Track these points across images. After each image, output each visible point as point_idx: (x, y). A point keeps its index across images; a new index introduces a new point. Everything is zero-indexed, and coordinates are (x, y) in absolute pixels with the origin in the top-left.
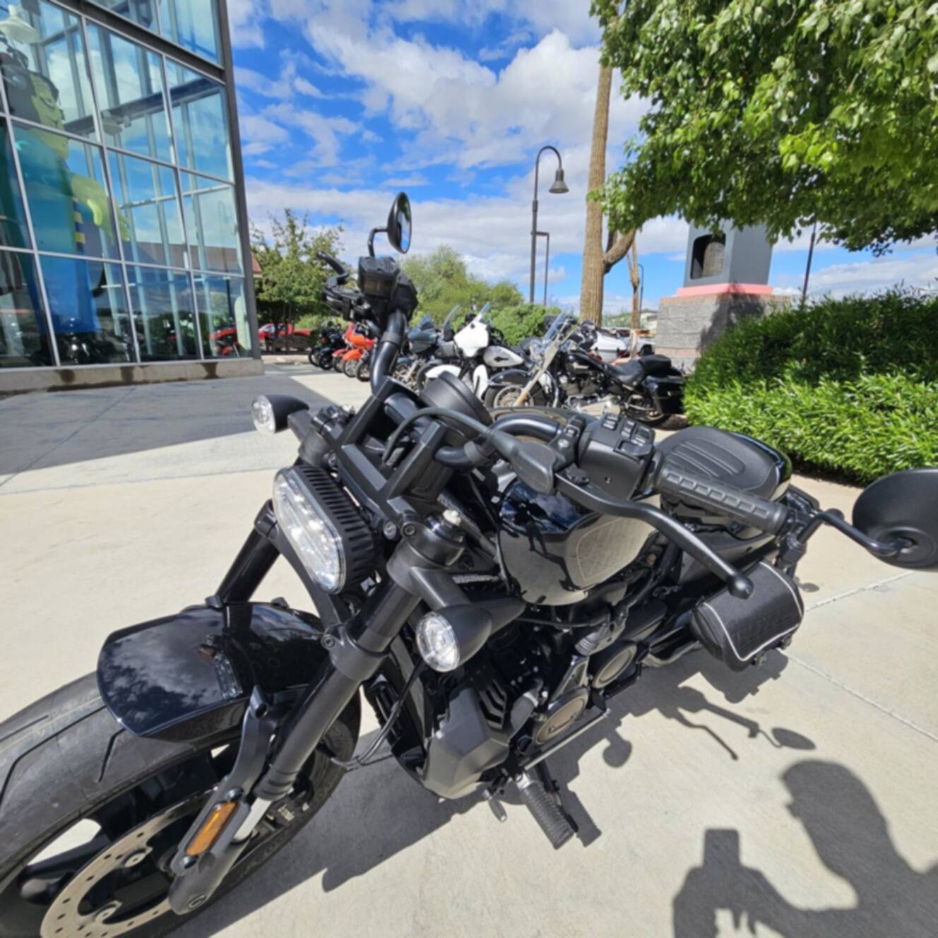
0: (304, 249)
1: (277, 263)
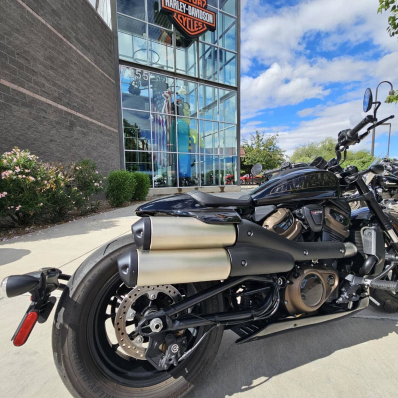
0: (262, 145)
1: (251, 151)
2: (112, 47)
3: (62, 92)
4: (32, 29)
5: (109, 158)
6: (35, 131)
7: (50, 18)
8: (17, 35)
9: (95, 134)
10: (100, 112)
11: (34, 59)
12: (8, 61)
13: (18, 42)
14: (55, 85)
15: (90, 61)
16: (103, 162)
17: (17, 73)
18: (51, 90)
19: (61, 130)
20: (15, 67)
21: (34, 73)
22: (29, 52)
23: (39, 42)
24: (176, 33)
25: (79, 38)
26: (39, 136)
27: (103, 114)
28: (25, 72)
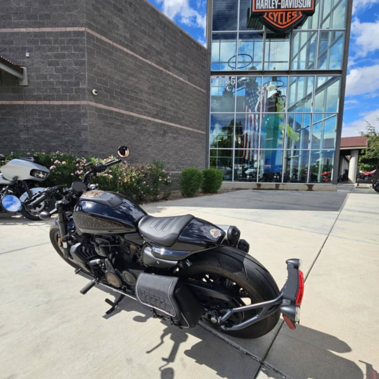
2: (206, 62)
5: (195, 156)
7: (155, 58)
8: (131, 78)
9: (183, 137)
10: (190, 119)
11: (141, 91)
12: (125, 97)
13: (132, 83)
14: (155, 105)
15: (184, 80)
16: (189, 160)
17: (130, 103)
18: (151, 110)
19: (156, 138)
20: (128, 100)
21: (141, 100)
22: (138, 87)
23: (145, 78)
24: (267, 31)
25: (176, 65)
26: (140, 144)
27: (192, 120)
28: (134, 102)
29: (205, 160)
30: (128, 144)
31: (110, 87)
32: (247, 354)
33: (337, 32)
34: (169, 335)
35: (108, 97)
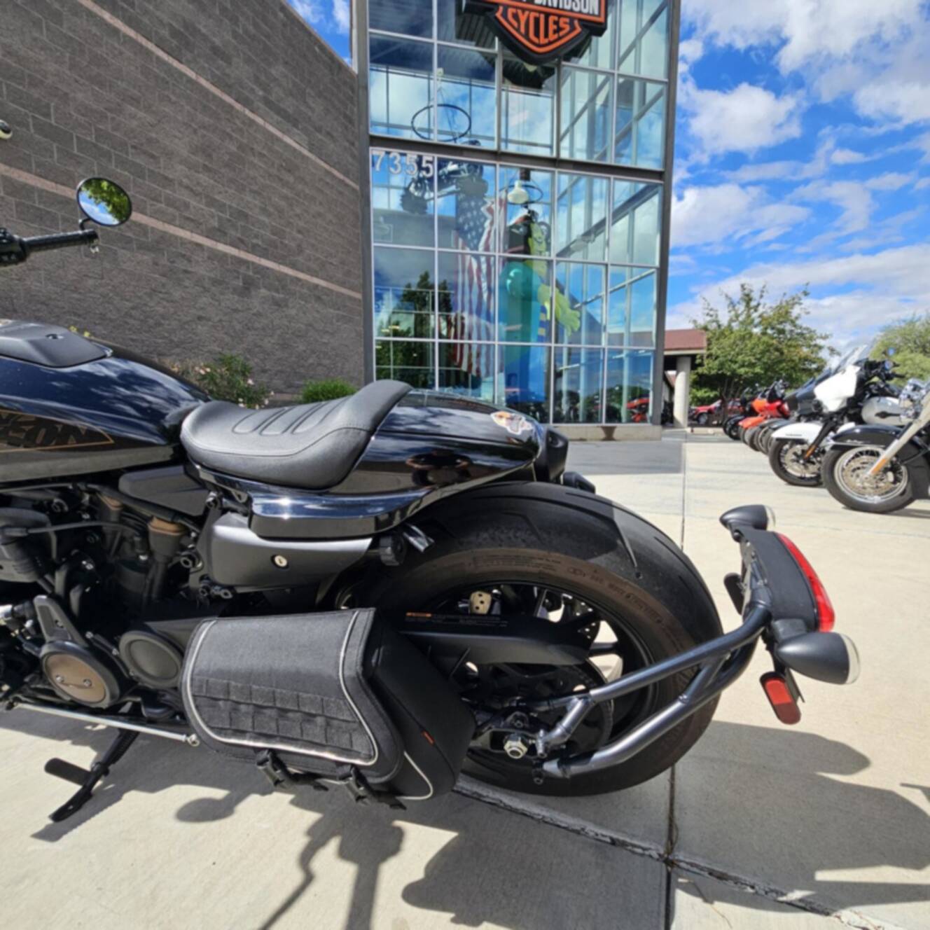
0: (757, 320)
1: (727, 336)
2: (355, 109)
3: (228, 217)
4: (166, 93)
5: (337, 355)
6: (163, 299)
7: (206, 65)
8: (133, 109)
9: (303, 303)
10: (318, 255)
11: (167, 154)
12: (113, 163)
13: (134, 123)
14: (211, 202)
15: (296, 146)
16: (319, 364)
18: (203, 215)
19: (222, 297)
20: (126, 173)
21: (167, 182)
22: (158, 142)
23: (180, 118)
24: (504, 55)
25: (273, 98)
26: (172, 310)
27: (324, 259)
28: (147, 183)
29: (363, 368)
30: (133, 308)
31: (56, 122)
32: (614, 842)
33: (649, 86)
34: (334, 844)
35: (52, 152)
